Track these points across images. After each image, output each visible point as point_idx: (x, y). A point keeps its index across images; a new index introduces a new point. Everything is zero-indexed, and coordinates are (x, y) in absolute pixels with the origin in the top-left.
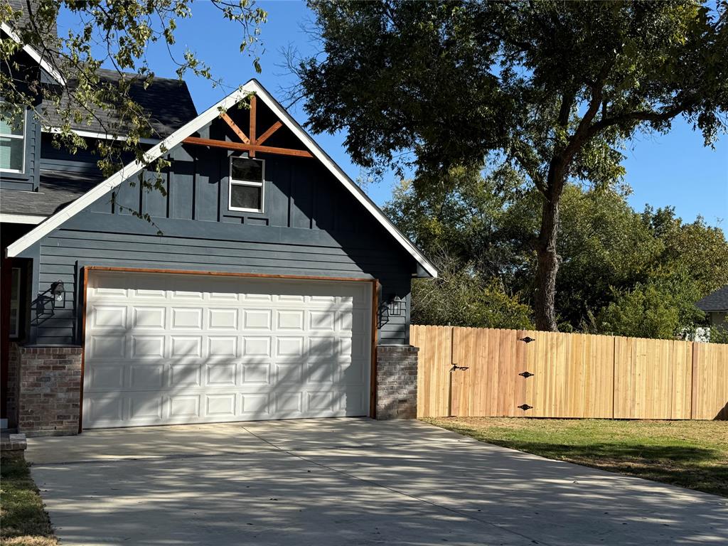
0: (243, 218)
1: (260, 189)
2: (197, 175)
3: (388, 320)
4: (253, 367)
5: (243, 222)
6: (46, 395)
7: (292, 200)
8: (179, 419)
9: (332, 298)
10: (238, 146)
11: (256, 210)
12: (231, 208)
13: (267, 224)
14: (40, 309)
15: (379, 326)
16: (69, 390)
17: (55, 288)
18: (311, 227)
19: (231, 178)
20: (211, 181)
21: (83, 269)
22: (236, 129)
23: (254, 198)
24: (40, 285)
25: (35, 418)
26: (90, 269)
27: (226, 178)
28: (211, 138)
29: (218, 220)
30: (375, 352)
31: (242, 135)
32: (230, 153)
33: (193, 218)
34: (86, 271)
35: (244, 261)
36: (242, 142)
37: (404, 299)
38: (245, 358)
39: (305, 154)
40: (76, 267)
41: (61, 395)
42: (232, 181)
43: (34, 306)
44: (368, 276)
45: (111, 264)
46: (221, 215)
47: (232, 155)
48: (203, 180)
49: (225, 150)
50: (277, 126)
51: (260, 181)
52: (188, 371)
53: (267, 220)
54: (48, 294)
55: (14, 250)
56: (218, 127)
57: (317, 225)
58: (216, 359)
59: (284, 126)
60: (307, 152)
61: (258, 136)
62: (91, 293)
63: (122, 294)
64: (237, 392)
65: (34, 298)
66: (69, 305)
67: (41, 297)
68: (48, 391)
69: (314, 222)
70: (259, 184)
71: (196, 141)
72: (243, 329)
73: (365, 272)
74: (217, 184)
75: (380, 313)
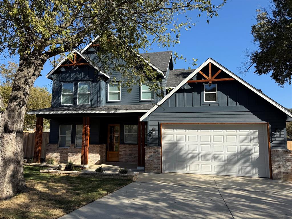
0: (209, 104)
1: (215, 94)
2: (193, 92)
3: (275, 139)
5: (210, 106)
6: (151, 161)
7: (228, 96)
8: (192, 172)
9: (249, 131)
10: (205, 81)
11: (215, 101)
12: (205, 101)
13: (219, 105)
14: (150, 136)
15: (271, 141)
16: (157, 160)
17: (153, 130)
18: (237, 105)
19: (204, 92)
20: (198, 94)
21: (160, 124)
22: (204, 75)
23: (214, 97)
24: (149, 129)
25: (149, 167)
26: (162, 124)
27: (203, 92)
28: (197, 80)
29: (201, 106)
30: (270, 152)
31: (206, 77)
32: (204, 83)
33: (192, 106)
34: (161, 124)
35: (211, 119)
36: (207, 79)
37: (283, 130)
38: (214, 153)
39: (231, 79)
40: (158, 123)
41: (155, 161)
42: (205, 92)
43: (148, 135)
44: (264, 122)
45: (168, 122)
46: (202, 104)
47: (205, 84)
48: (195, 94)
49: (202, 83)
50: (219, 71)
51: (216, 91)
52: (193, 157)
53: (219, 104)
54: (152, 131)
55: (141, 119)
56: (199, 75)
57: (239, 104)
58: (203, 153)
59: (222, 71)
60: (232, 78)
61: (212, 76)
62: (163, 131)
64: (212, 164)
65: (148, 133)
66: (157, 135)
67: (150, 132)
68: (152, 160)
69: (238, 103)
70: (215, 92)
71: (191, 81)
72: (213, 142)
73: (262, 120)
74: (200, 94)
75: (271, 136)
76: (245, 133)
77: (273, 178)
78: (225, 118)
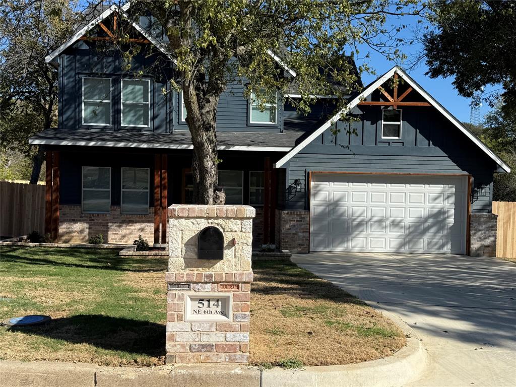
0: (389, 143)
1: (399, 126)
2: (365, 121)
3: (478, 199)
4: (395, 224)
5: (389, 145)
6: (293, 234)
7: (418, 131)
8: (356, 249)
9: (442, 186)
10: (387, 103)
11: (397, 138)
12: (383, 138)
13: (403, 145)
14: (290, 193)
15: (471, 202)
16: (304, 232)
17: (297, 182)
18: (429, 145)
19: (383, 121)
20: (372, 124)
21: (309, 173)
22: (386, 94)
23: (396, 131)
24: (290, 181)
25: (289, 245)
26: (312, 173)
27: (380, 121)
28: (372, 101)
29: (376, 144)
30: (469, 217)
31: (389, 98)
32: (382, 107)
33: (362, 144)
34: (310, 173)
35: (390, 166)
36: (389, 101)
37: (488, 186)
38: (392, 219)
39: (426, 104)
40: (305, 172)
41: (300, 234)
42: (383, 123)
43: (287, 191)
44: (466, 173)
45: (322, 170)
46: (377, 142)
47: (384, 108)
48: (367, 123)
49: (380, 106)
50: (410, 90)
51: (399, 121)
52: (360, 224)
53: (403, 143)
54: (293, 185)
55: (279, 164)
56: (376, 95)
57: (433, 144)
58: (375, 219)
59: (414, 90)
60: (427, 103)
61: (398, 96)
62: (312, 184)
63: (327, 185)
64: (386, 237)
65: (287, 187)
66: (303, 190)
67: (290, 187)
68: (294, 232)
69: (431, 142)
70: (398, 123)
71: (364, 103)
72: (390, 203)
73: (463, 170)
74: (375, 125)
75: (472, 194)
76: (437, 188)
77: (471, 254)
78: (411, 166)
